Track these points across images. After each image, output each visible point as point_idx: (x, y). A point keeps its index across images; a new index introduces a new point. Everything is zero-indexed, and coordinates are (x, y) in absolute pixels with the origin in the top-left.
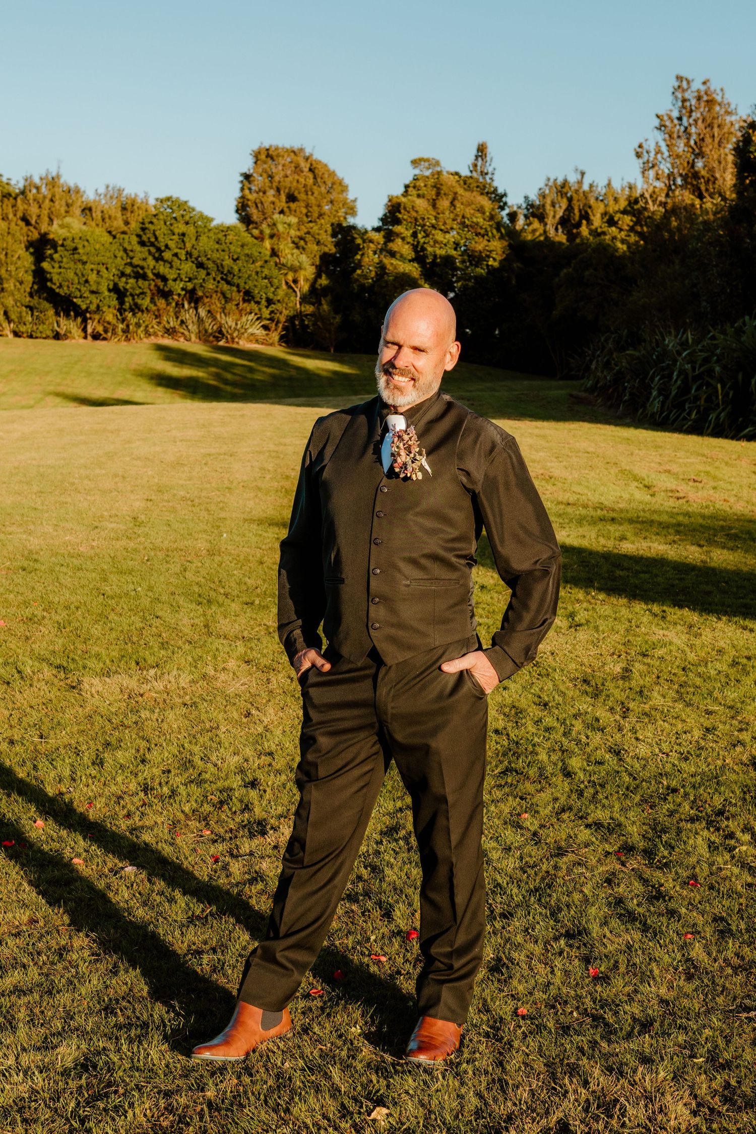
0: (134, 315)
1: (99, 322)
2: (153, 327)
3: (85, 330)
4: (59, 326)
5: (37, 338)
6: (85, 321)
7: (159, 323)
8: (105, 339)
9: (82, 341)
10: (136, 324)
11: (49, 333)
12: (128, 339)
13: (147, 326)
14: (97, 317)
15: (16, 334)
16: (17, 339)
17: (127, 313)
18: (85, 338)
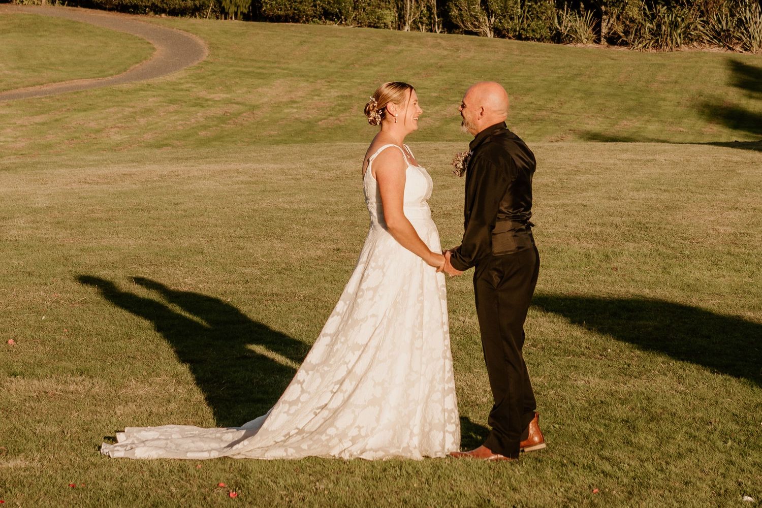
0: (669, 9)
1: (618, 18)
2: (696, 29)
3: (597, 29)
4: (560, 24)
5: (527, 39)
6: (598, 16)
7: (707, 22)
8: (625, 44)
9: (591, 46)
10: (671, 23)
11: (546, 32)
12: (657, 46)
13: (688, 27)
14: (616, 11)
15: (499, 33)
16: (500, 42)
17: (659, 7)
18: (597, 41)
